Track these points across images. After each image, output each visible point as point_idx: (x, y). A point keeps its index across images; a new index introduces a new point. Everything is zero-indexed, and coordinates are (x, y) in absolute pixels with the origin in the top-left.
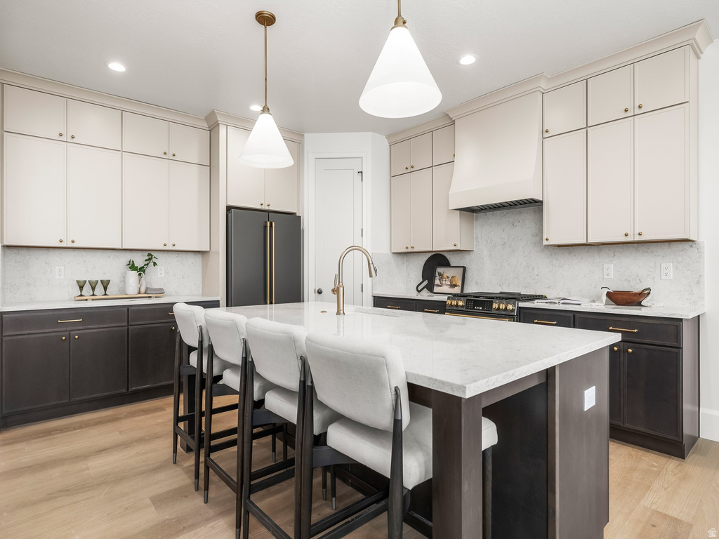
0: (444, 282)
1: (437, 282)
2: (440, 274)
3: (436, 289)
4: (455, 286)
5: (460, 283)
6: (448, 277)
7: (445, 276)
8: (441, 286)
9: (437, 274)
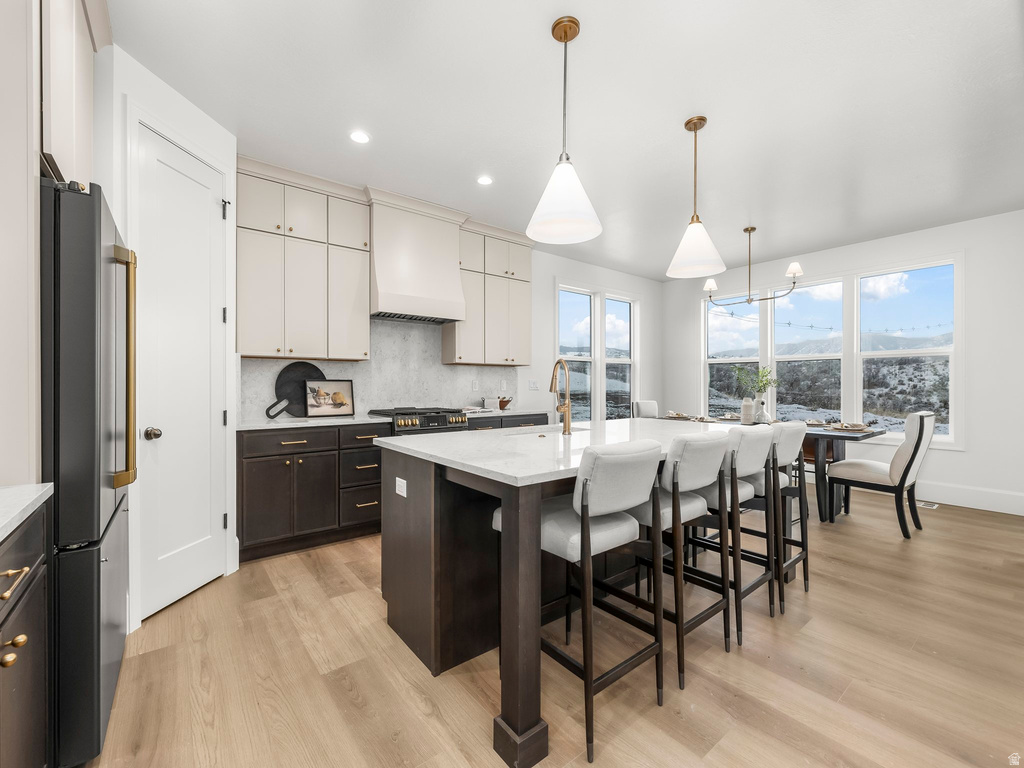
0: (322, 401)
1: (311, 401)
2: (313, 391)
3: (311, 411)
4: (341, 404)
5: (348, 401)
6: (328, 394)
7: (322, 392)
8: (317, 407)
9: (308, 391)
